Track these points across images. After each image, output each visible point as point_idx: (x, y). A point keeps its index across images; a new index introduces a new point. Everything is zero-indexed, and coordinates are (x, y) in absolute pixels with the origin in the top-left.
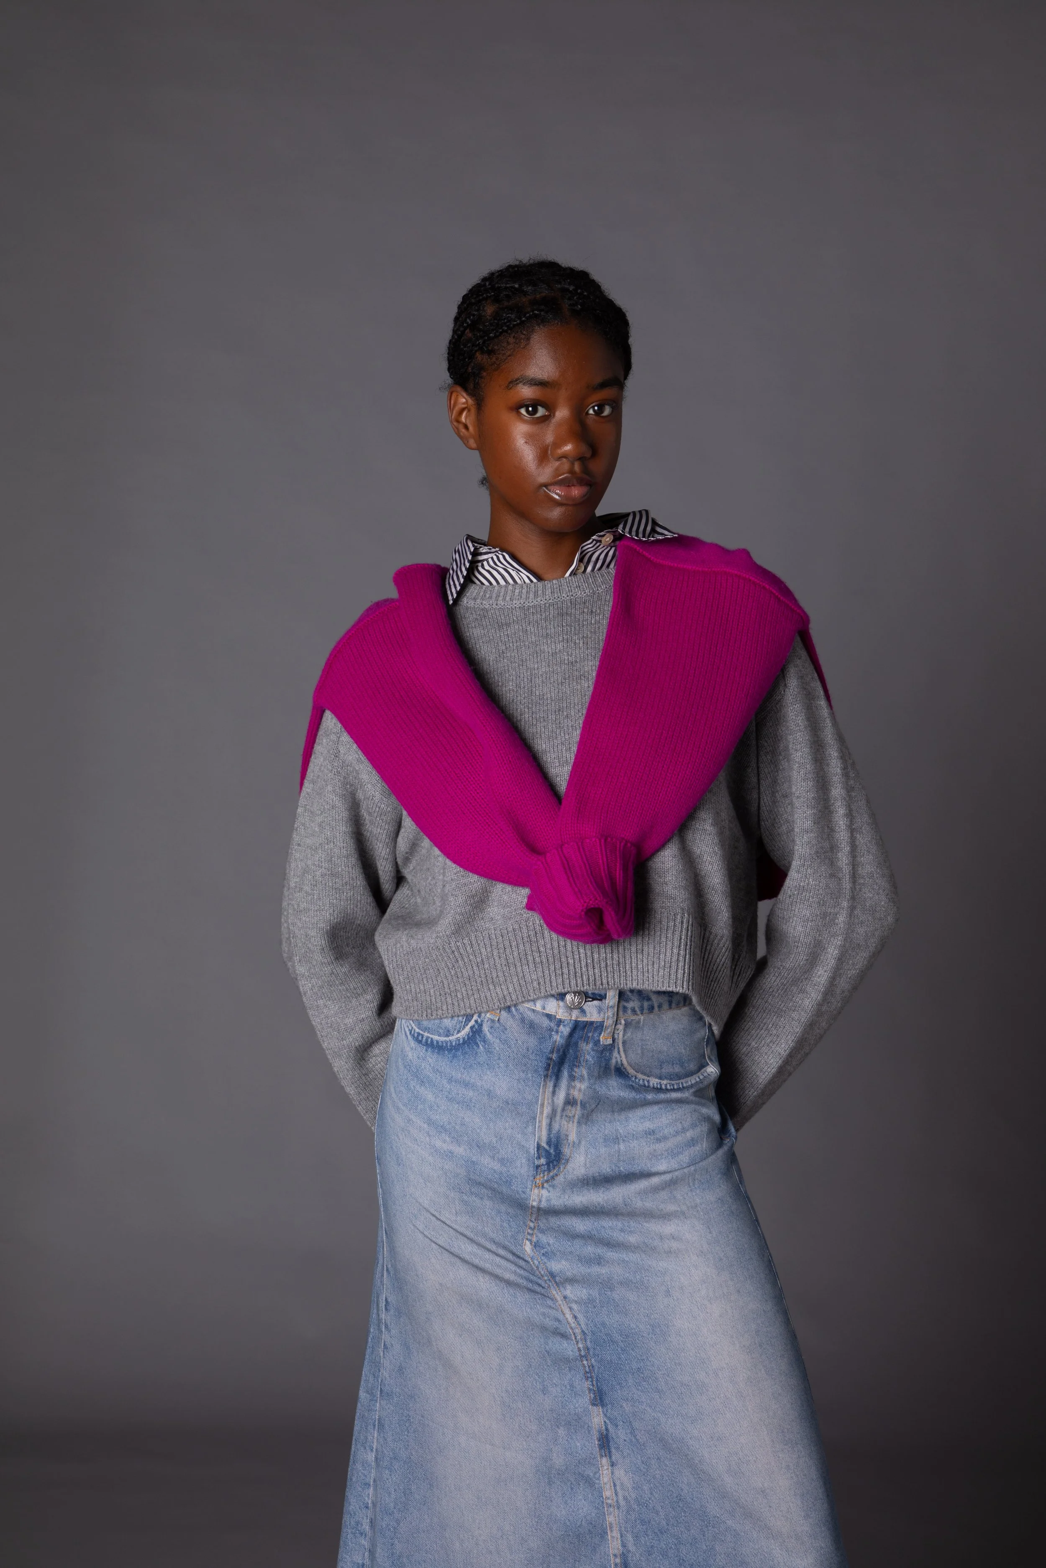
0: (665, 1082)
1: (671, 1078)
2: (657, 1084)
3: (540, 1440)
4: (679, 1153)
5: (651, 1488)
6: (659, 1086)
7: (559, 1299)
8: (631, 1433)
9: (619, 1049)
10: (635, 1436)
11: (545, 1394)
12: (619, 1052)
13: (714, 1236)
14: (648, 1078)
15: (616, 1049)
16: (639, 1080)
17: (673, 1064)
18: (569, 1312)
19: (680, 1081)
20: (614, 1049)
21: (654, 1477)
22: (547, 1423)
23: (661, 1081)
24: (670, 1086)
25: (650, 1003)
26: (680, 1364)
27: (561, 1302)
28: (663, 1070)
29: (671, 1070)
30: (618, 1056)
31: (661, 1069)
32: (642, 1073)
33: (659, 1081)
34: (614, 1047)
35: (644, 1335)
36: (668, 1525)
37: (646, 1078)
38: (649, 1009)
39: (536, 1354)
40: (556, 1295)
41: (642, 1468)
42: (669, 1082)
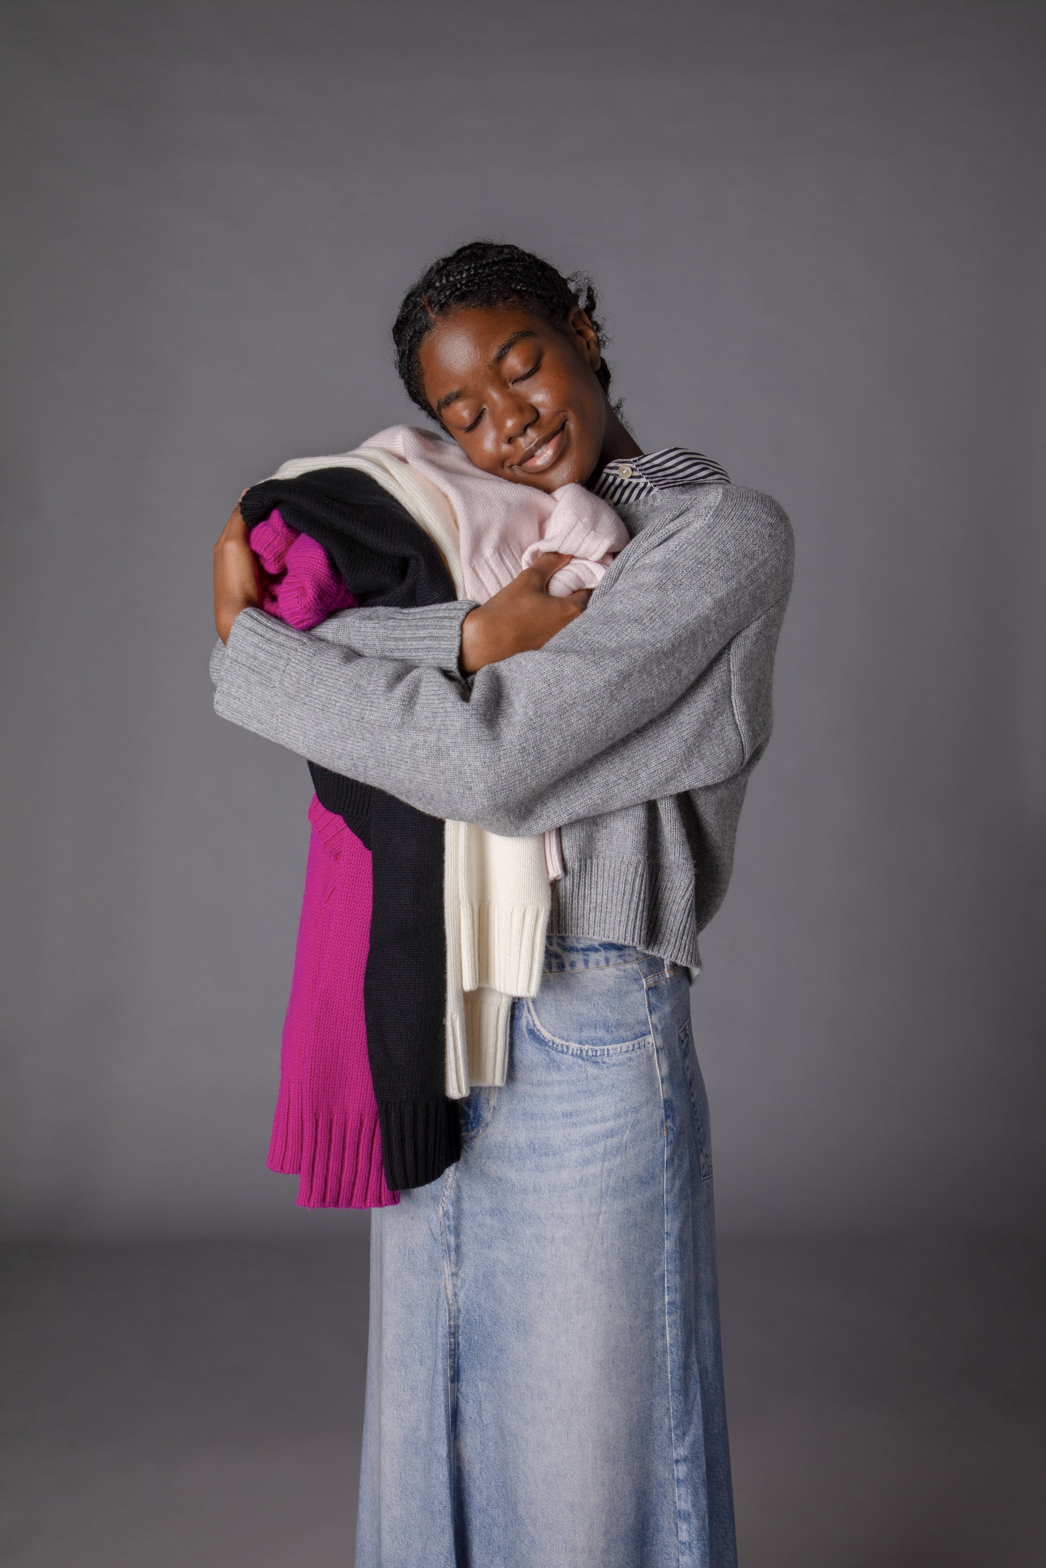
0: (586, 1047)
1: (593, 1043)
2: (577, 1049)
3: (411, 1410)
4: (594, 1142)
5: (481, 1469)
6: (579, 1052)
7: (447, 1273)
8: (478, 1413)
9: (528, 1008)
10: (480, 1417)
11: (421, 1365)
12: (529, 1011)
13: (605, 1247)
14: (567, 1043)
15: (526, 1008)
16: (558, 1046)
17: (596, 1028)
18: (451, 1289)
19: (606, 1047)
20: (523, 1007)
21: (488, 1459)
22: (420, 1394)
23: (582, 1046)
24: (592, 1051)
25: (559, 961)
26: (530, 1366)
27: (447, 1276)
28: (583, 1034)
29: (593, 1034)
30: (528, 1015)
31: (581, 1032)
32: (560, 1038)
33: (580, 1046)
34: (523, 1005)
35: (509, 1328)
36: (488, 1505)
37: (564, 1043)
38: (559, 967)
39: (421, 1324)
40: (446, 1268)
41: (478, 1448)
42: (590, 1047)
